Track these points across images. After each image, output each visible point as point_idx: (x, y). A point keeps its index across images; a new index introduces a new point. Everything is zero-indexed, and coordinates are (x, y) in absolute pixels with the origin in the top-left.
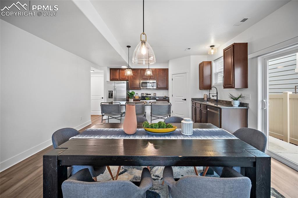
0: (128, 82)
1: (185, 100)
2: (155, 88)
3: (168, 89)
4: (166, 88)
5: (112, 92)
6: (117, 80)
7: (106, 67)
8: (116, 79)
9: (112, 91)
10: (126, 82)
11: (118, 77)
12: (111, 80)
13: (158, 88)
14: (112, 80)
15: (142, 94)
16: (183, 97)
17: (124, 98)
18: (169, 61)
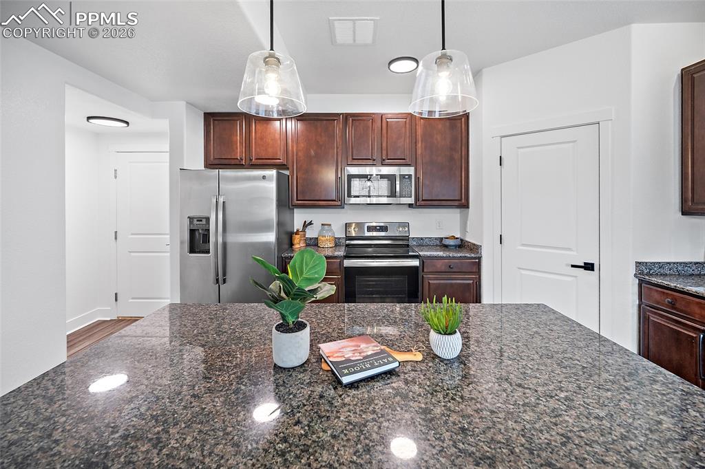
0: (287, 172)
1: (589, 267)
2: (411, 200)
3: (465, 206)
4: (460, 202)
5: (204, 222)
6: (238, 165)
7: (182, 105)
8: (233, 162)
9: (208, 219)
10: (274, 172)
11: (239, 152)
12: (209, 165)
13: (422, 203)
14: (213, 163)
15: (348, 225)
16: (570, 249)
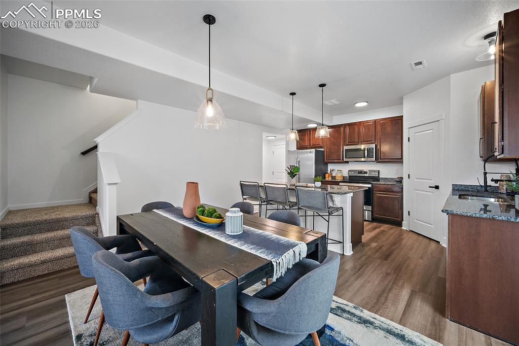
0: (323, 150)
1: (437, 187)
3: (402, 162)
4: (400, 160)
8: (305, 147)
10: (314, 150)
11: (307, 144)
13: (380, 160)
14: (298, 148)
15: (349, 171)
16: (431, 180)
17: (312, 177)
18: (402, 98)
